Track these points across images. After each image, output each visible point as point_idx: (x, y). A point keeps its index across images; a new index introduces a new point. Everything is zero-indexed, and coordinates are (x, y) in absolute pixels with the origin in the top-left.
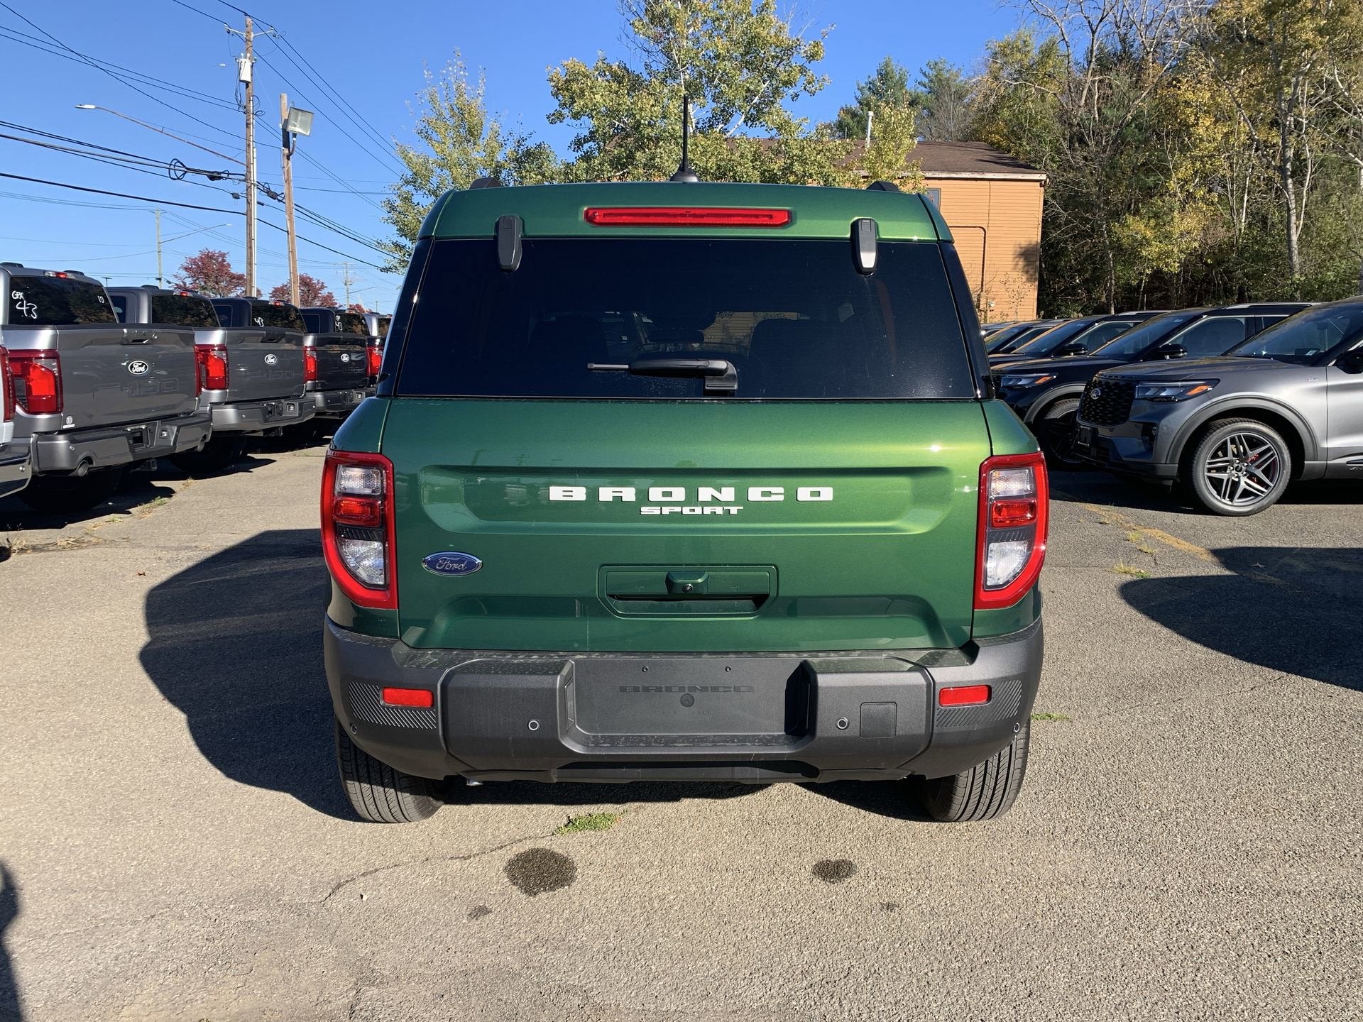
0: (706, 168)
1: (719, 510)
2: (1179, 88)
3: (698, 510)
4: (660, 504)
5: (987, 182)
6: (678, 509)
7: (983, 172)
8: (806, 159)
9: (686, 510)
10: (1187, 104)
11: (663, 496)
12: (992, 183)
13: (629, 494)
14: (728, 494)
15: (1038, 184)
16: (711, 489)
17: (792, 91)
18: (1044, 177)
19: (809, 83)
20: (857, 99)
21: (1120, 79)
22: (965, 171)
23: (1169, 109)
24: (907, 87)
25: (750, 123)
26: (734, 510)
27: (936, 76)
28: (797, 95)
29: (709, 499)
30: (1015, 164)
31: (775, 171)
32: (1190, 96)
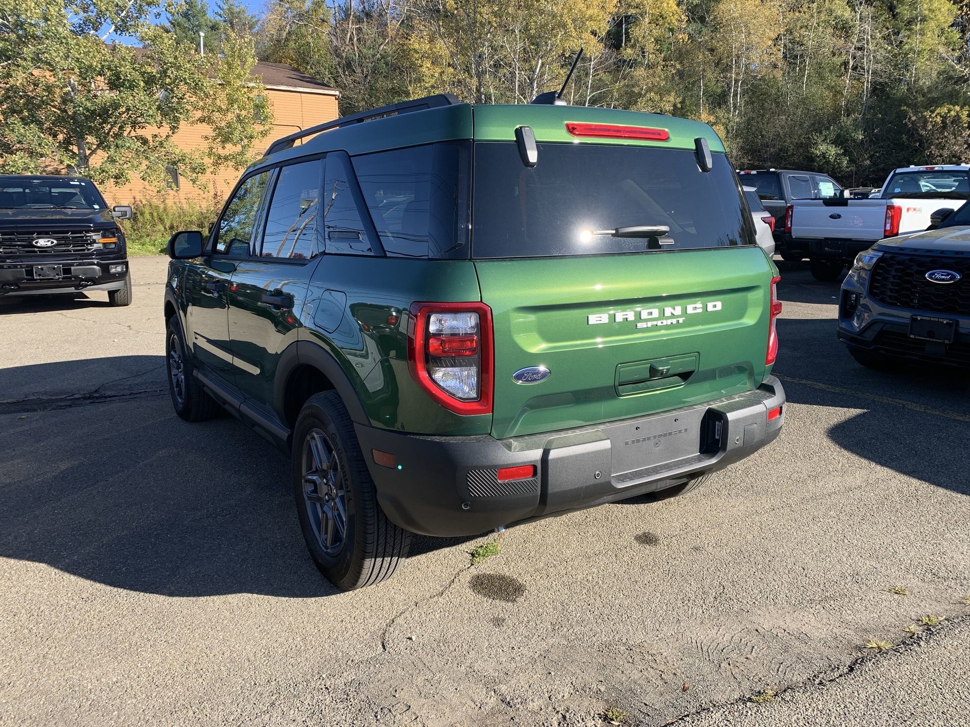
0: (91, 66)
1: (674, 321)
2: (410, 40)
3: (665, 323)
4: (646, 320)
5: (299, 94)
6: (655, 323)
7: (295, 86)
8: (181, 66)
9: (659, 323)
10: (416, 51)
11: (648, 315)
12: (302, 94)
13: (631, 316)
14: (678, 311)
15: (334, 97)
16: (670, 308)
17: (156, 11)
18: (337, 93)
19: (170, 6)
20: (168, 19)
21: (370, 31)
22: (282, 84)
23: (404, 53)
24: (207, 15)
25: (119, 32)
26: (681, 320)
27: (229, 9)
28: (159, 14)
29: (670, 315)
30: (314, 81)
31: (154, 74)
32: (416, 46)
